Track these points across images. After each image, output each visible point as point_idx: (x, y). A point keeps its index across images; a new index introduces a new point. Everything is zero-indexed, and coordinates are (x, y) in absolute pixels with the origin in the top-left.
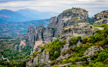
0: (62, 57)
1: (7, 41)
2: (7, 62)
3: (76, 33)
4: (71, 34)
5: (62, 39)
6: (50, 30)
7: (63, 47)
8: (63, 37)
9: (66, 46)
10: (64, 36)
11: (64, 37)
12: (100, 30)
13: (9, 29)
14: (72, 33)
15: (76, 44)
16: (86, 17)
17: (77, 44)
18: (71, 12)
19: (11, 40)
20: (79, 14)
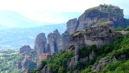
3: (89, 40)
5: (69, 49)
6: (67, 38)
7: (70, 61)
8: (71, 47)
9: (75, 59)
11: (73, 46)
14: (84, 40)
15: (88, 55)
16: (120, 18)
17: (90, 55)
18: (96, 11)
20: (109, 14)
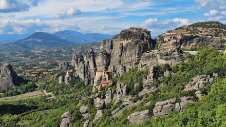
0: (146, 90)
1: (48, 71)
2: (51, 98)
3: (162, 59)
4: (155, 61)
5: (142, 67)
7: (146, 78)
8: (144, 66)
9: (150, 76)
10: (145, 64)
12: (193, 55)
13: (46, 56)
14: (157, 59)
17: (164, 73)
19: (53, 69)
